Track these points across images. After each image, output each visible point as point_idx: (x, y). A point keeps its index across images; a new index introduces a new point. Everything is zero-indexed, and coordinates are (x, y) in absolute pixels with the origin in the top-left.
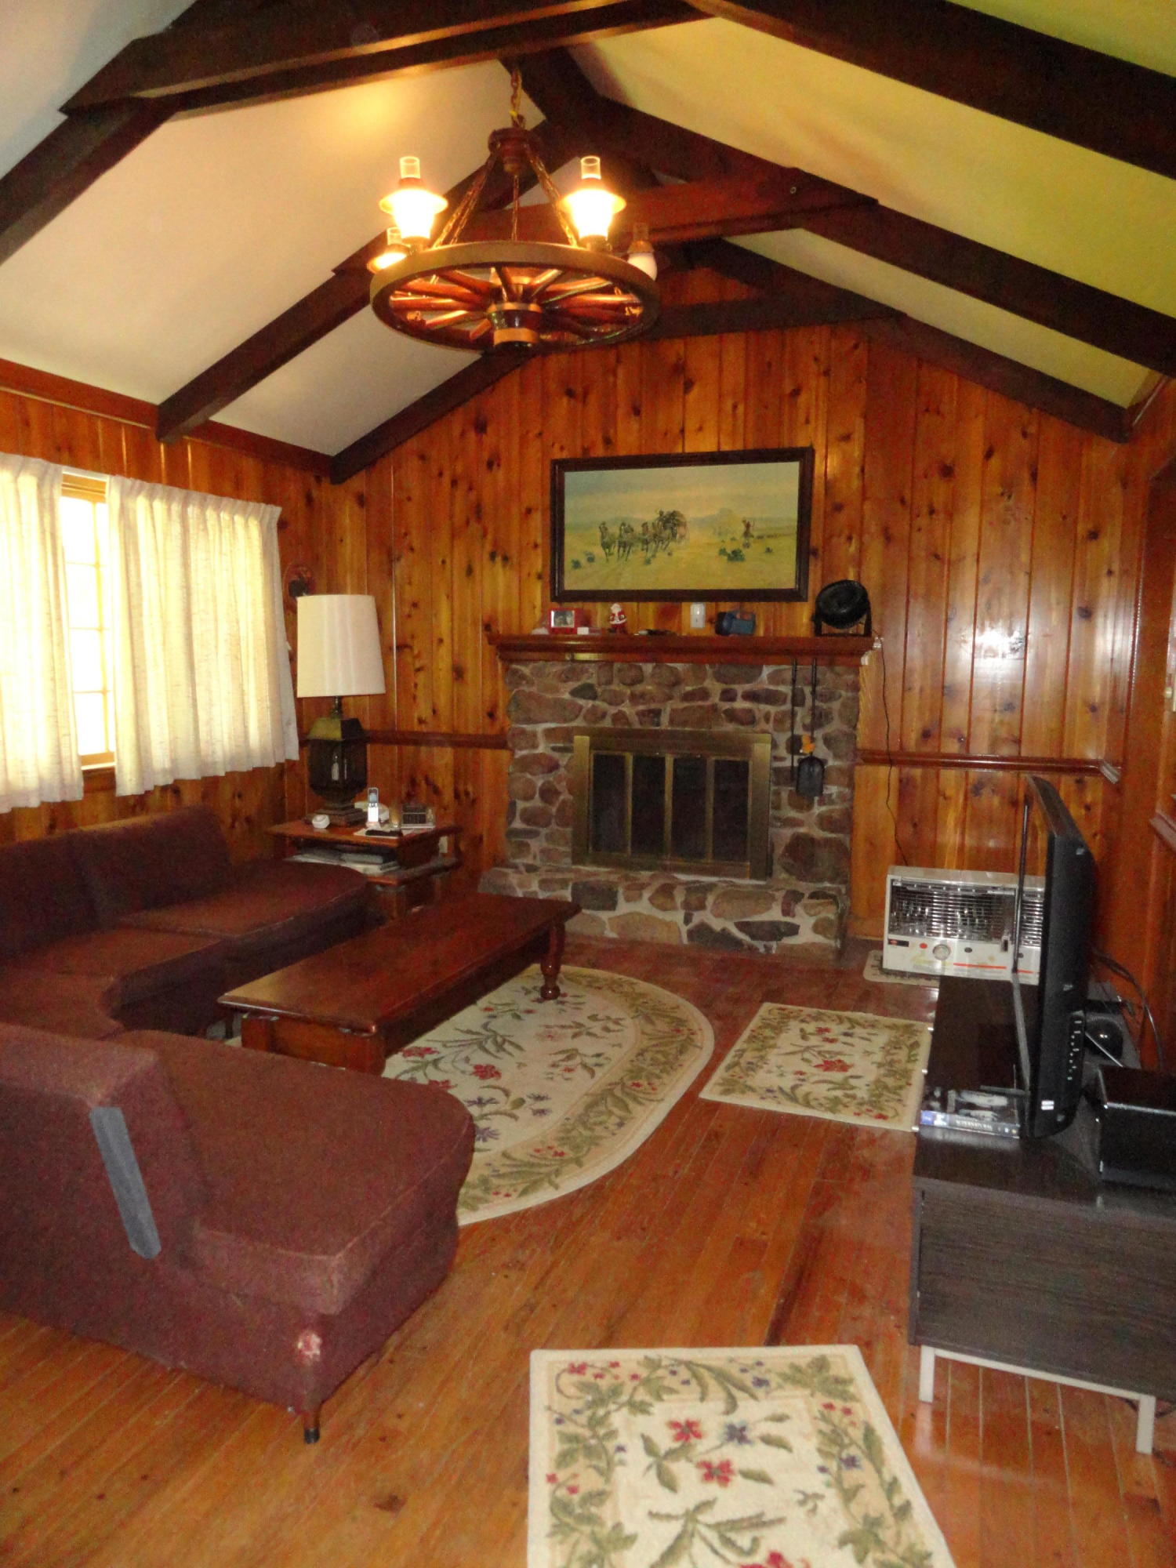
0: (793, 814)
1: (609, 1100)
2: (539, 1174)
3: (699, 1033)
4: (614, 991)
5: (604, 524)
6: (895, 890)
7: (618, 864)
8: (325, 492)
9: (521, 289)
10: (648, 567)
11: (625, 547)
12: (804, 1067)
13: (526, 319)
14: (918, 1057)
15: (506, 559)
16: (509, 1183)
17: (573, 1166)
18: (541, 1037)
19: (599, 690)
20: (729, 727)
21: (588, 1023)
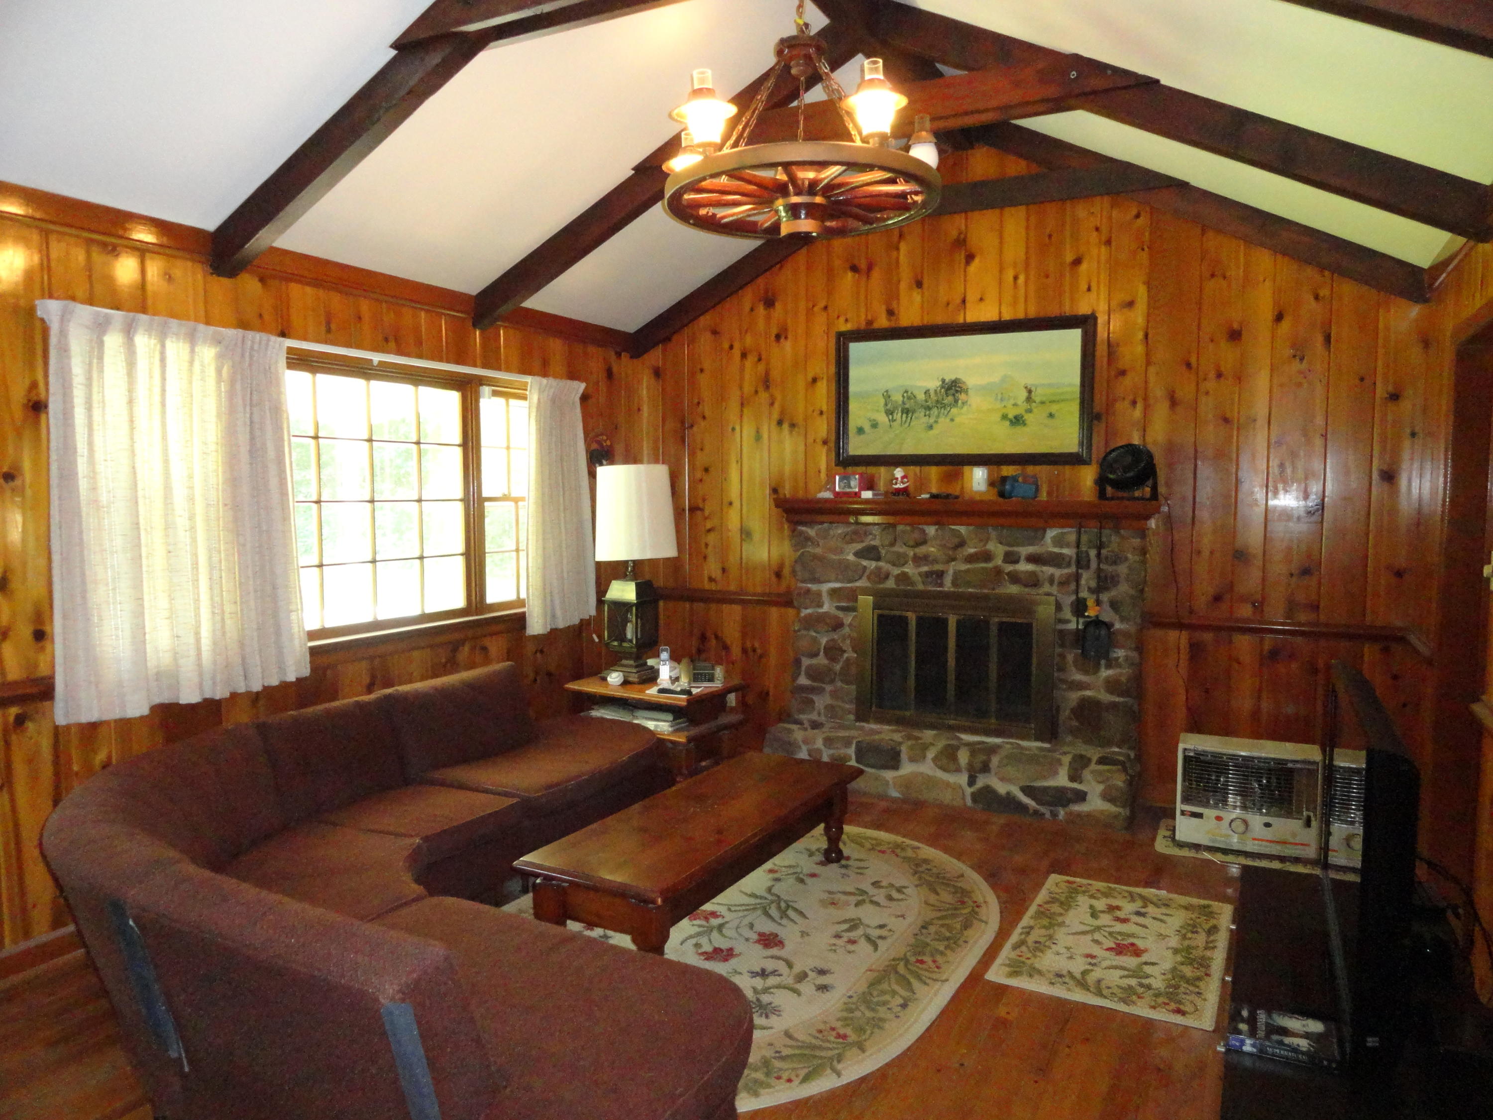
0: (1078, 677)
1: (893, 980)
2: (821, 1058)
3: (984, 905)
4: (897, 855)
5: (887, 391)
6: (1187, 759)
7: (900, 722)
8: (625, 366)
9: (807, 183)
10: (931, 432)
11: (907, 413)
12: (1096, 950)
13: (812, 210)
14: (1217, 944)
15: (793, 426)
16: (791, 1066)
17: (855, 1050)
18: (824, 903)
19: (883, 552)
20: (1013, 589)
21: (872, 891)
